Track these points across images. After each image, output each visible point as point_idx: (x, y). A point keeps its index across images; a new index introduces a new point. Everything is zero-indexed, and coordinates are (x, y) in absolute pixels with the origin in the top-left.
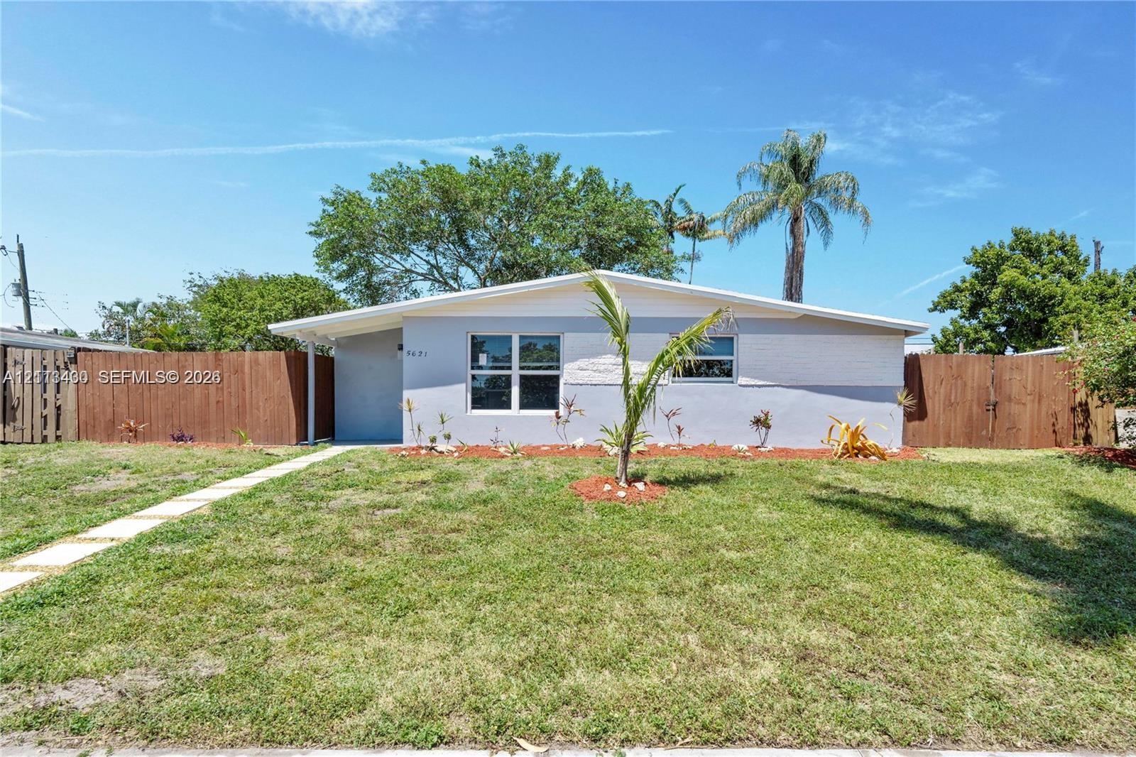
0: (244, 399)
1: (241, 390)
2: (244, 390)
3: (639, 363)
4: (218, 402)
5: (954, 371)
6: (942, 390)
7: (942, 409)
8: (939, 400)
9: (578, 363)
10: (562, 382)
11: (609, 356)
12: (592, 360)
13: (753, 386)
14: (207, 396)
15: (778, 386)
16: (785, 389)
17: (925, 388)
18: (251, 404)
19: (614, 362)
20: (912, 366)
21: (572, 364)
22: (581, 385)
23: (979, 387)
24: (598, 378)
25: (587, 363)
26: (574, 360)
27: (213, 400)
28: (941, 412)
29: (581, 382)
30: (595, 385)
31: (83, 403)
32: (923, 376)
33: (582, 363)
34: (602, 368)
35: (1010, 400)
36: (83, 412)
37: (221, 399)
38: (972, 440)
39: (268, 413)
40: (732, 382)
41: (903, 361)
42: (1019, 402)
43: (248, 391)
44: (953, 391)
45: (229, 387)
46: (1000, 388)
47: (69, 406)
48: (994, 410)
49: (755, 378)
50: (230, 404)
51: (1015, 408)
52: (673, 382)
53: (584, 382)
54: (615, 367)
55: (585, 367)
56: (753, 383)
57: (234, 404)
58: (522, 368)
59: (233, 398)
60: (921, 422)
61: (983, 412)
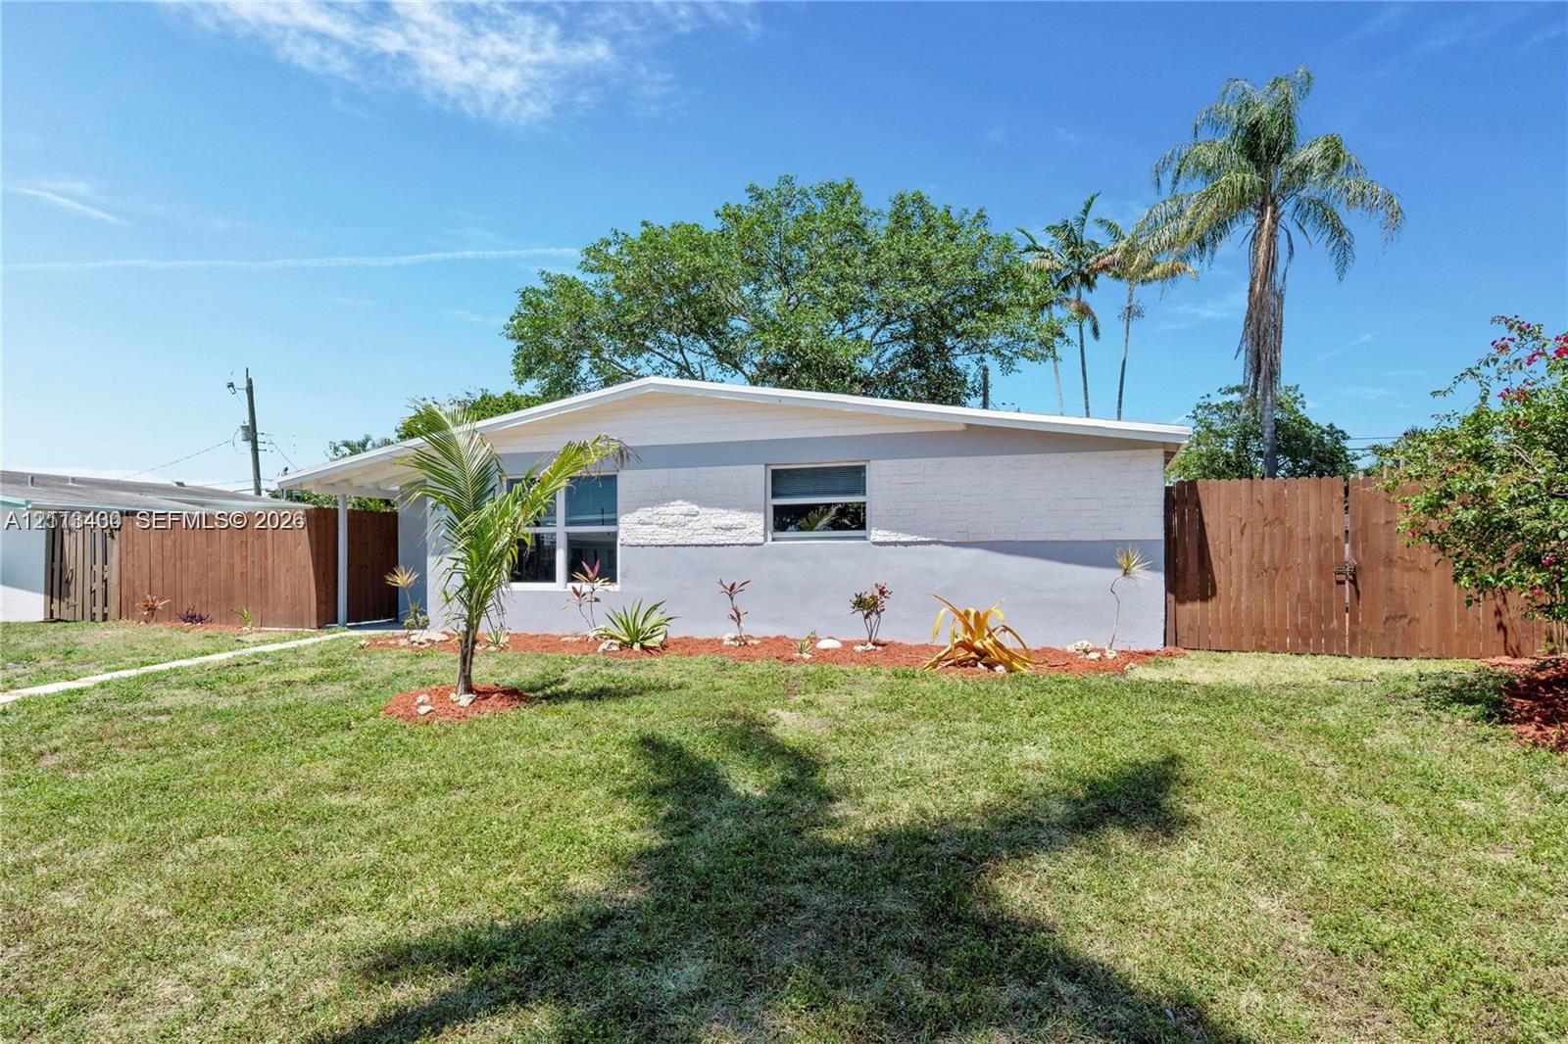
0: (266, 570)
1: (263, 558)
2: (266, 559)
3: (722, 511)
4: (242, 574)
5: (1269, 509)
6: (1245, 547)
7: (1245, 581)
8: (1240, 565)
9: (638, 514)
10: (619, 542)
11: (680, 502)
12: (657, 510)
13: (895, 544)
14: (232, 566)
15: (936, 543)
16: (949, 549)
17: (1210, 541)
18: (273, 576)
19: (685, 512)
20: (1181, 503)
21: (630, 516)
22: (643, 546)
23: (1321, 539)
24: (665, 536)
25: (650, 514)
26: (632, 510)
27: (238, 570)
28: (1244, 586)
29: (642, 542)
30: (662, 546)
31: (124, 577)
32: (1206, 520)
33: (642, 514)
34: (670, 520)
35: (1389, 562)
36: (124, 586)
37: (245, 570)
38: (1311, 638)
39: (289, 588)
40: (864, 538)
41: (1162, 495)
42: (1412, 567)
43: (270, 559)
44: (1267, 547)
45: (253, 555)
46: (1365, 540)
47: (114, 580)
48: (1354, 582)
49: (898, 530)
50: (253, 577)
51: (1402, 579)
52: (773, 540)
53: (647, 542)
54: (689, 518)
55: (647, 520)
56: (894, 539)
57: (257, 576)
58: (568, 523)
59: (256, 569)
60: (1204, 604)
61: (1329, 587)
